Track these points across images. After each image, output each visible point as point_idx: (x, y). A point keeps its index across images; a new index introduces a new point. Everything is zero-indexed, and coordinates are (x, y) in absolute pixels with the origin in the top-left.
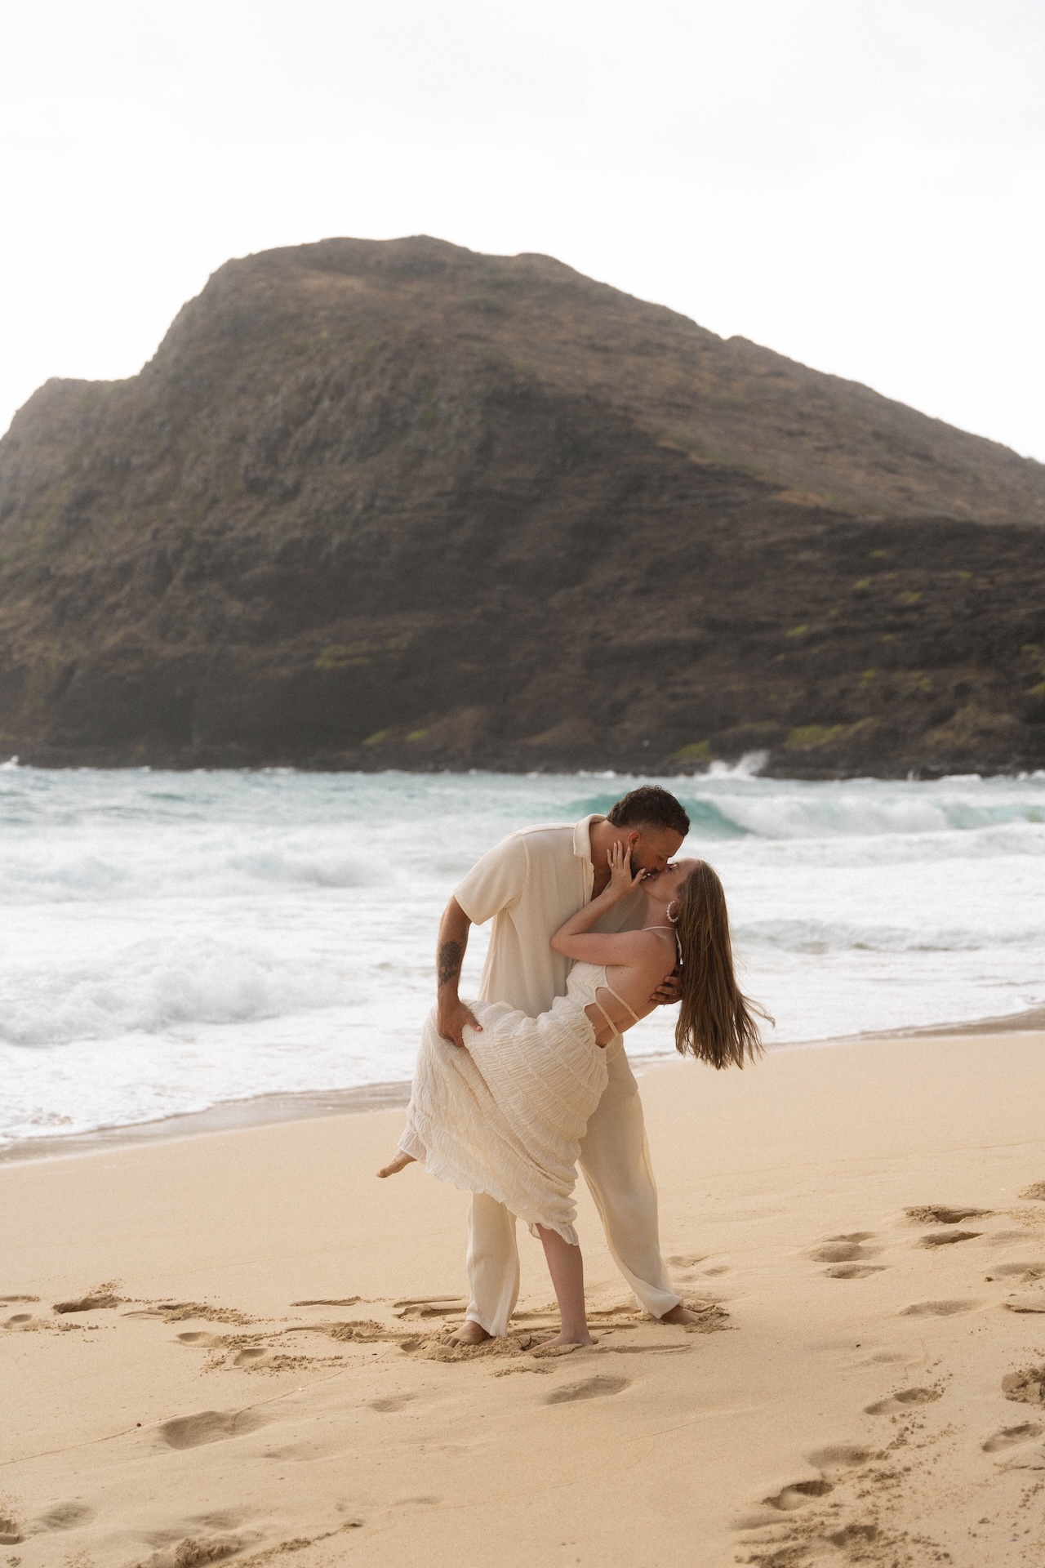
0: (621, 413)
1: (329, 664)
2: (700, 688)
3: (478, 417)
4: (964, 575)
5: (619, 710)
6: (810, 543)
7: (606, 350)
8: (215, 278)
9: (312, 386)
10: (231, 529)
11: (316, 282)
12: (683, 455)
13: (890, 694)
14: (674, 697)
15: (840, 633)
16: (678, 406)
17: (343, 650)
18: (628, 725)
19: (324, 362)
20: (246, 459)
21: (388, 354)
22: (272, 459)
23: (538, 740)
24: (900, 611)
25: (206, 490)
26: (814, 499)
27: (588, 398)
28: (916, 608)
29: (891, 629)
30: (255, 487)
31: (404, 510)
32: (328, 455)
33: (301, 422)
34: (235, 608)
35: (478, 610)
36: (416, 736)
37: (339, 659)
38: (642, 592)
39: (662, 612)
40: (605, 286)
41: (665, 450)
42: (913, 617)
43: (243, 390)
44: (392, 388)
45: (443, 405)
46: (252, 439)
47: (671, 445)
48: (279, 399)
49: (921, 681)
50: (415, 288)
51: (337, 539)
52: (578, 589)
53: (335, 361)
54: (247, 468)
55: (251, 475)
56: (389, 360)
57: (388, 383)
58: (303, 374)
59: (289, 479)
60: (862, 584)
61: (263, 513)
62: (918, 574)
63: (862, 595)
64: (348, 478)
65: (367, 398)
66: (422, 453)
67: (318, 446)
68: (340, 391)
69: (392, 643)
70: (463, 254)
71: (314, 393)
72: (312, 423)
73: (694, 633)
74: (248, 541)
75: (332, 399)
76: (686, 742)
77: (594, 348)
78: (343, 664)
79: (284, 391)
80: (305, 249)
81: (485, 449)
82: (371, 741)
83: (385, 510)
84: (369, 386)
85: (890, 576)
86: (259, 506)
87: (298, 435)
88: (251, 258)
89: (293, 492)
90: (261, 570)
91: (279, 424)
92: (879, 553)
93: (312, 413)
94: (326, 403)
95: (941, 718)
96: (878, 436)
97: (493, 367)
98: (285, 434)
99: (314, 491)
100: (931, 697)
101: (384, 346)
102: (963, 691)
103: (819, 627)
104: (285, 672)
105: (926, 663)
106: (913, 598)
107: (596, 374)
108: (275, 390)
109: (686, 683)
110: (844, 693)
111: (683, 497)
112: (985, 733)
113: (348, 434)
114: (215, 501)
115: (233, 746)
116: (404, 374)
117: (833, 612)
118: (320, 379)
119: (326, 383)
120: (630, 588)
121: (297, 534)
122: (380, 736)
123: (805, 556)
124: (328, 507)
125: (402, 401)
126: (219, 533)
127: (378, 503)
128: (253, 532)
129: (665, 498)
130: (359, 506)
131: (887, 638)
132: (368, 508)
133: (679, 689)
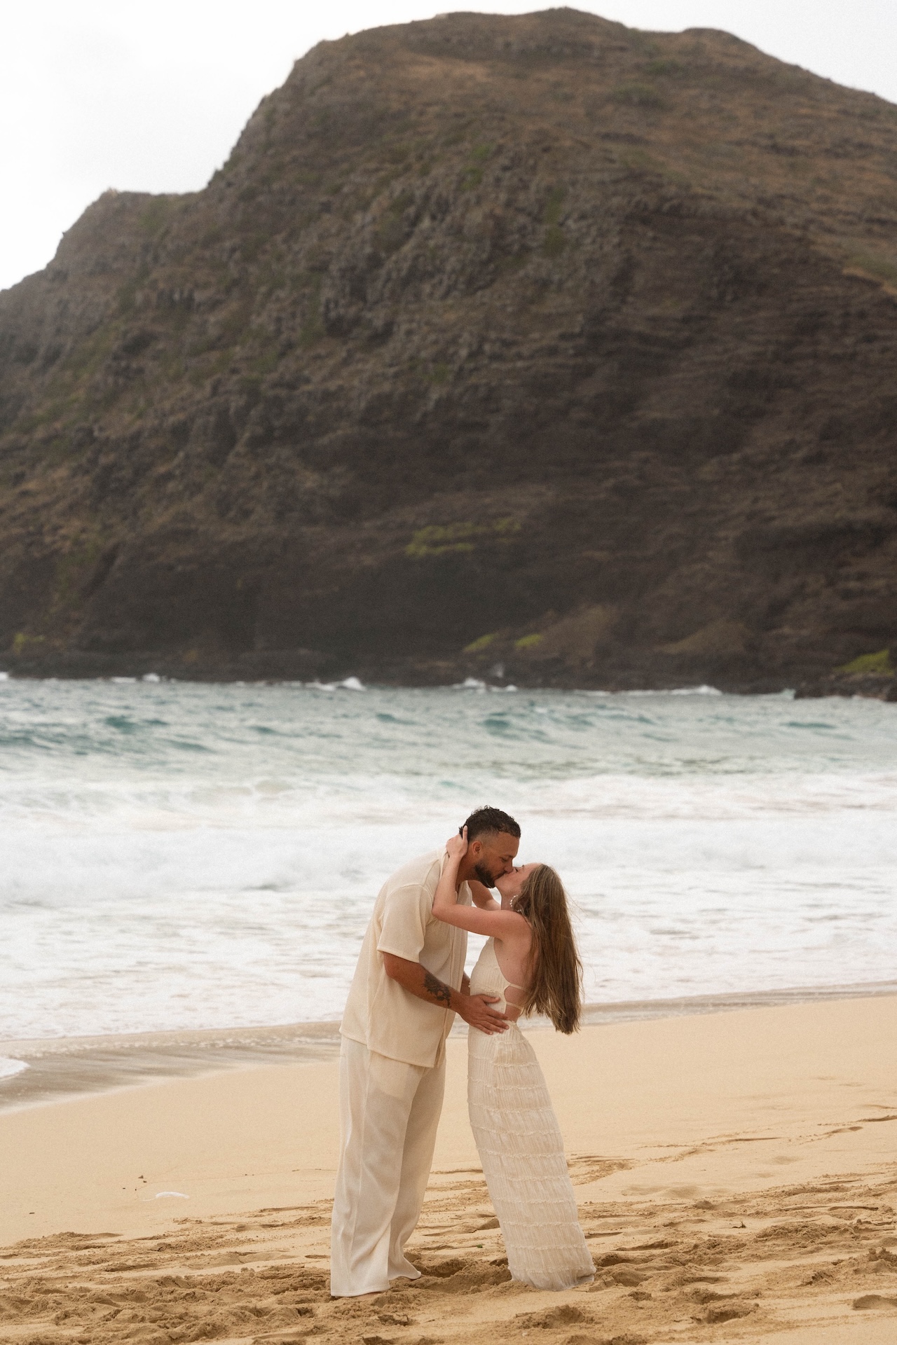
0: (798, 233)
1: (423, 550)
2: (879, 583)
3: (616, 240)
5: (778, 609)
7: (793, 152)
8: (301, 68)
9: (410, 201)
10: (308, 381)
11: (427, 70)
12: (874, 286)
14: (847, 595)
16: (882, 222)
17: (440, 533)
18: (786, 630)
19: (425, 172)
20: (327, 293)
21: (503, 161)
22: (358, 293)
23: (673, 649)
25: (278, 332)
27: (755, 213)
30: (338, 329)
31: (519, 356)
32: (427, 288)
33: (395, 246)
34: (310, 480)
35: (610, 482)
36: (529, 641)
37: (435, 544)
38: (815, 460)
39: (838, 486)
40: (796, 69)
41: (853, 279)
43: (326, 207)
44: (508, 204)
45: (570, 223)
46: (334, 268)
47: (859, 272)
48: (369, 218)
50: (551, 75)
51: (435, 395)
52: (736, 456)
53: (438, 171)
54: (327, 307)
55: (333, 314)
56: (505, 169)
57: (503, 197)
58: (398, 187)
59: (378, 318)
61: (346, 362)
64: (451, 317)
65: (476, 217)
66: (544, 285)
67: (414, 276)
68: (444, 207)
69: (501, 526)
70: (617, 29)
71: (411, 210)
72: (407, 248)
73: (875, 513)
74: (327, 396)
75: (433, 218)
76: (861, 652)
77: (776, 149)
78: (441, 550)
79: (374, 205)
80: (415, 26)
81: (622, 279)
82: (472, 647)
83: (495, 357)
84: (479, 202)
86: (344, 354)
87: (389, 265)
88: (347, 39)
89: (382, 336)
90: (344, 430)
91: (368, 250)
93: (408, 236)
94: (426, 223)
97: (635, 176)
98: (375, 262)
99: (409, 333)
101: (500, 150)
104: (368, 560)
107: (776, 181)
108: (365, 207)
109: (861, 577)
111: (869, 339)
113: (452, 263)
114: (290, 346)
115: (303, 652)
116: (526, 187)
118: (418, 193)
119: (427, 198)
120: (800, 455)
121: (387, 387)
122: (485, 641)
124: (423, 354)
125: (522, 219)
126: (292, 386)
127: (487, 347)
128: (332, 385)
129: (848, 341)
130: (464, 352)
132: (472, 356)
133: (853, 585)
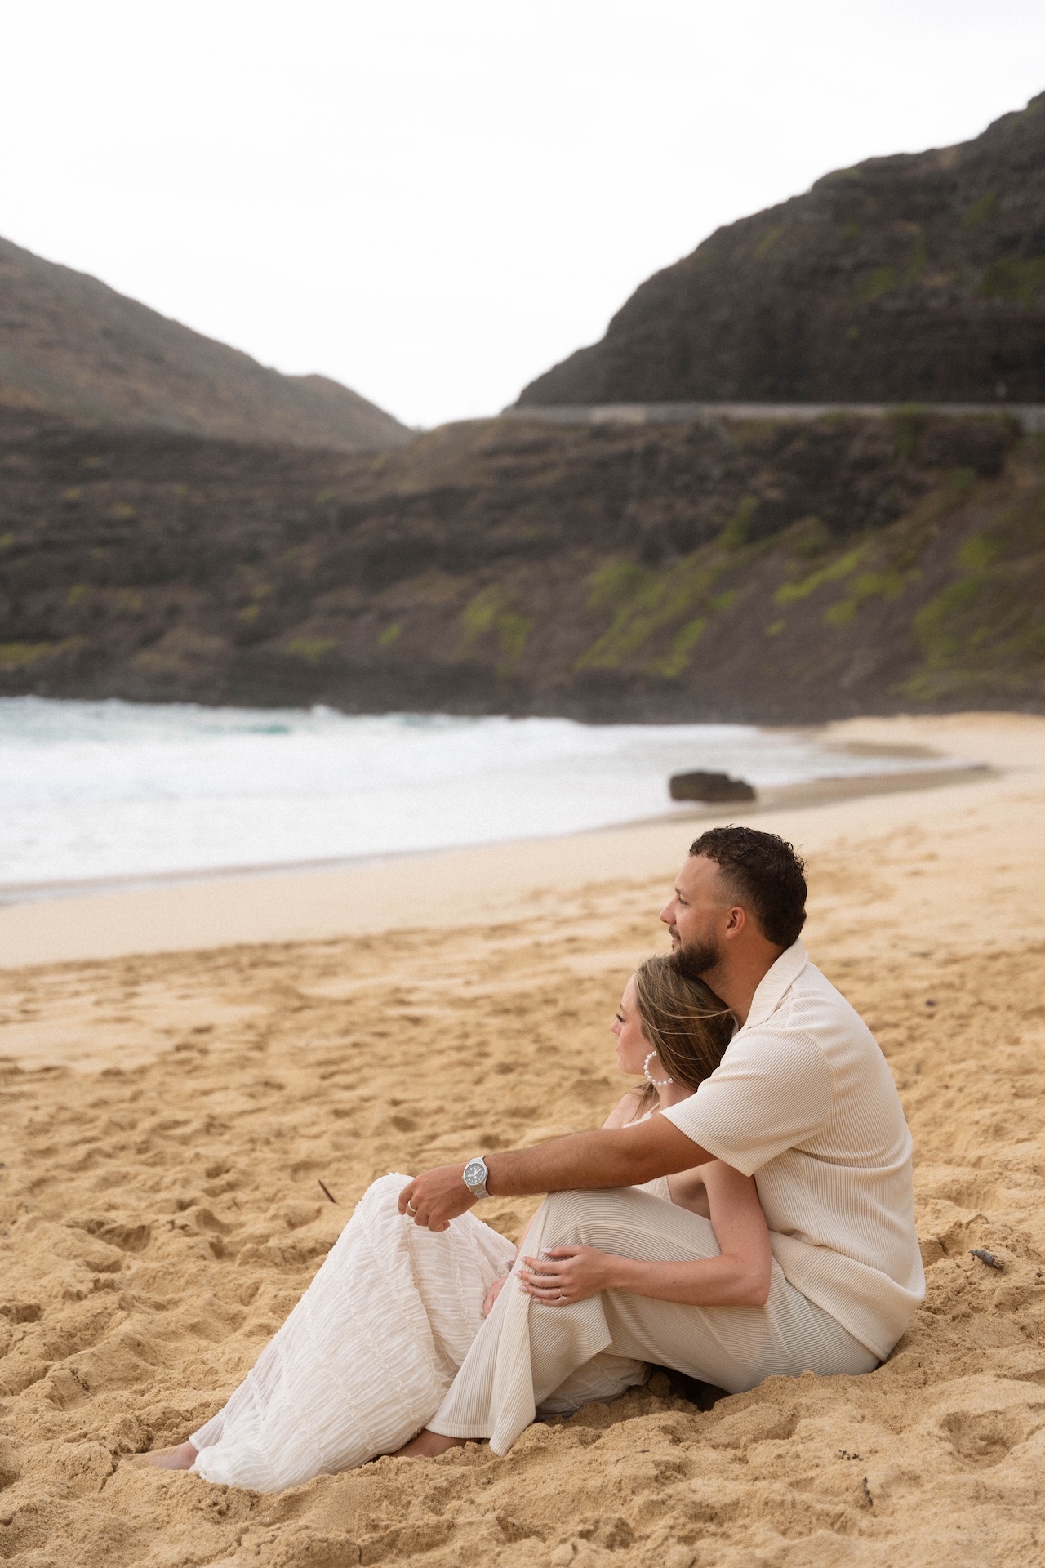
4: (180, 489)
6: (19, 447)
13: (98, 613)
15: (48, 545)
24: (110, 524)
26: (27, 399)
28: (130, 522)
29: (102, 542)
42: (125, 532)
49: (131, 600)
60: (73, 493)
62: (134, 487)
63: (72, 506)
85: (103, 487)
92: (93, 462)
95: (149, 640)
96: (107, 334)
100: (140, 618)
102: (173, 612)
103: (27, 538)
105: (138, 579)
106: (124, 511)
110: (50, 610)
112: (193, 657)
117: (42, 523)
123: (14, 460)
131: (98, 553)
